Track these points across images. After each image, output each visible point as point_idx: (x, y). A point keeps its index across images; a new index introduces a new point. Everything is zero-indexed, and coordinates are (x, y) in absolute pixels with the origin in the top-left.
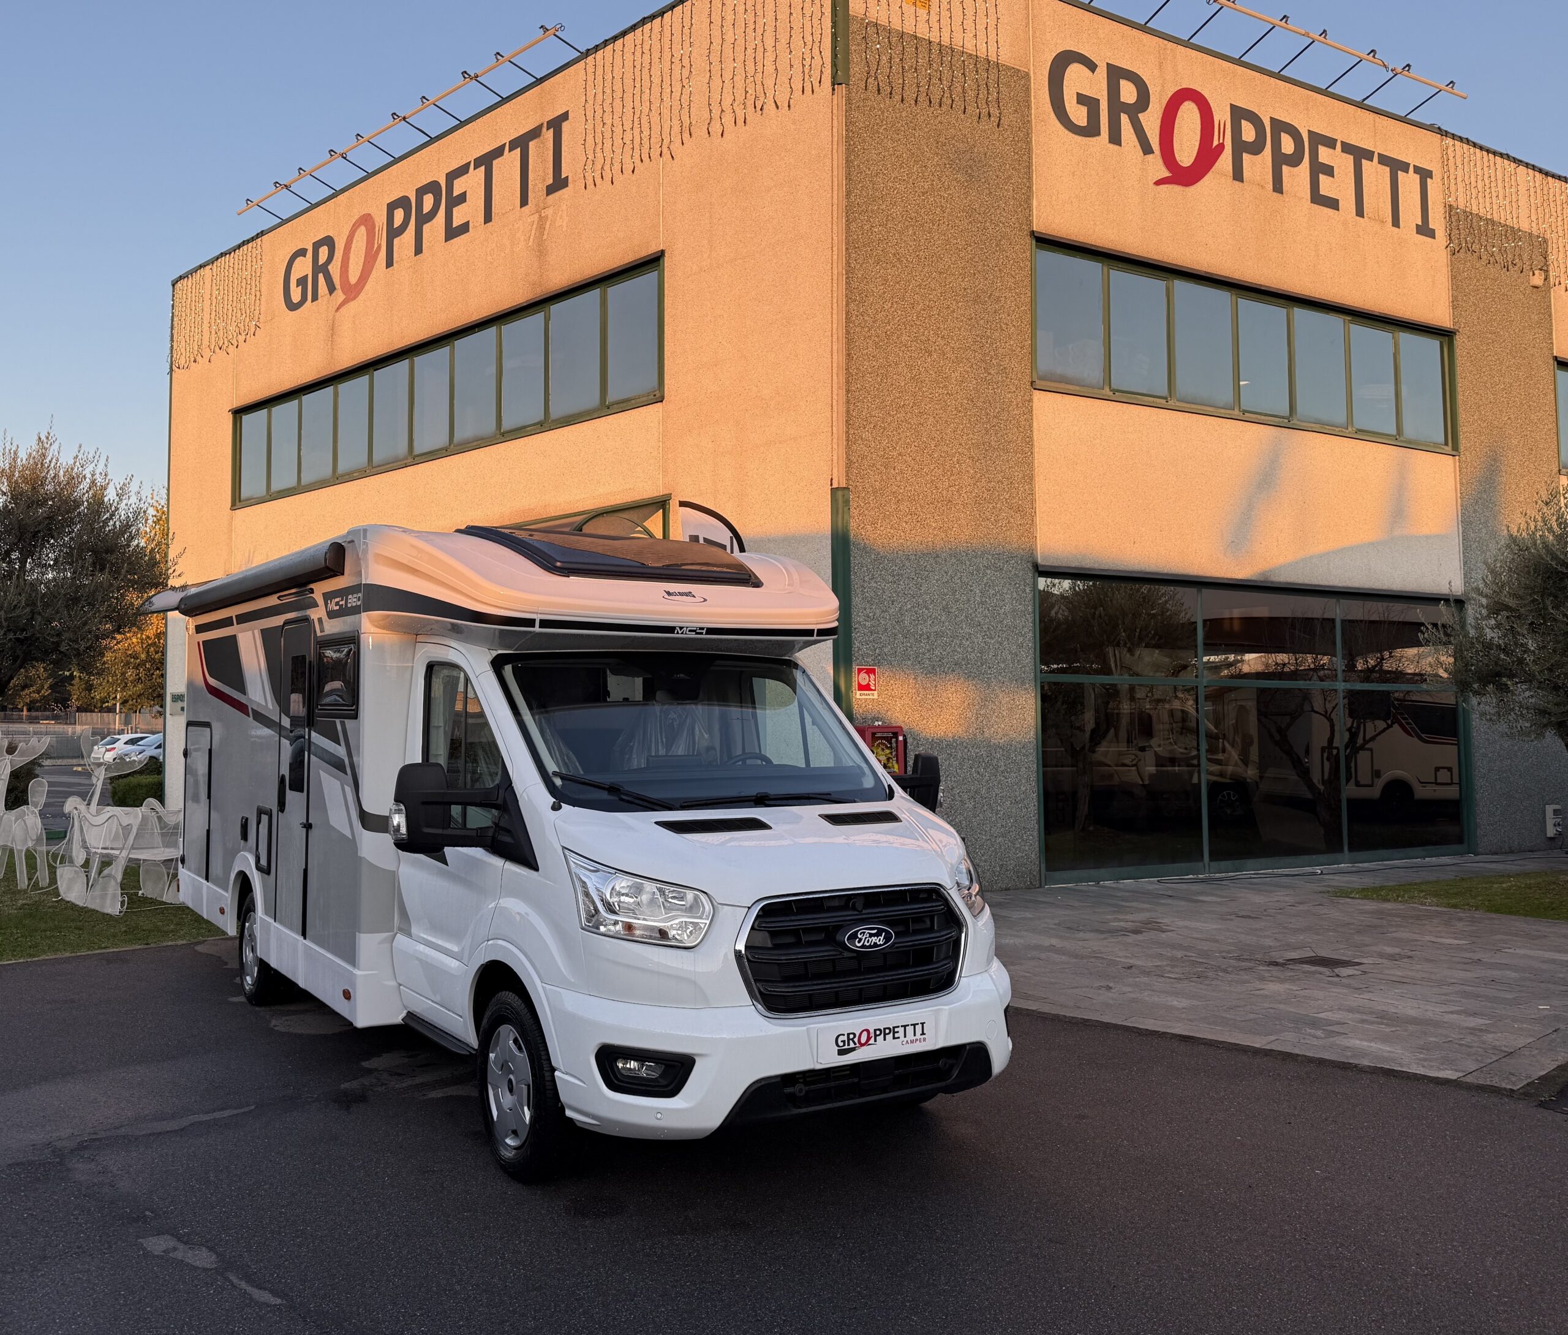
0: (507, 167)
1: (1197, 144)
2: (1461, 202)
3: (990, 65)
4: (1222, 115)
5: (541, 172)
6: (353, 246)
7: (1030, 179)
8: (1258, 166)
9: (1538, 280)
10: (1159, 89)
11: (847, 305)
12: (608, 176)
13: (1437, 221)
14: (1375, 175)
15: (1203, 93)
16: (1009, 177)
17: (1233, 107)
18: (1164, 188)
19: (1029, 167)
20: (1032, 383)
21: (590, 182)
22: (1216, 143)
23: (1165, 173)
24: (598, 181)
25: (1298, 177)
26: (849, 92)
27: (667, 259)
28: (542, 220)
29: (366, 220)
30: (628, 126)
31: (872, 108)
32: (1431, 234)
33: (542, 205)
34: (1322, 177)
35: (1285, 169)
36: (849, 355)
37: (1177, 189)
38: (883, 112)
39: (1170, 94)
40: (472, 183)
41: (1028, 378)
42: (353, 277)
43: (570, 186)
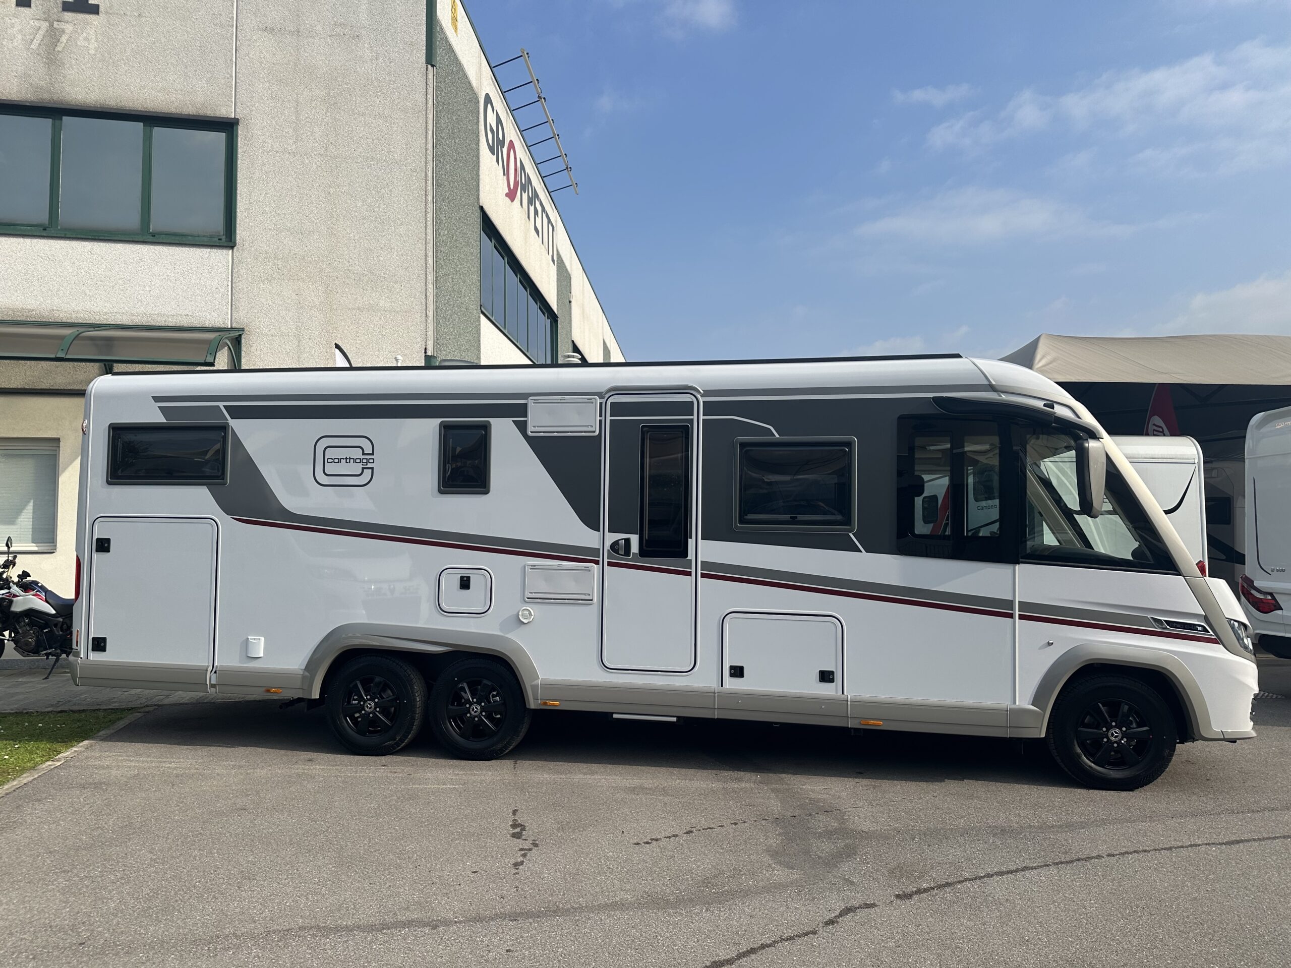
1: (514, 177)
2: (559, 249)
3: (471, 87)
4: (518, 164)
7: (479, 171)
8: (525, 201)
9: (570, 297)
14: (545, 222)
15: (515, 147)
16: (475, 166)
17: (521, 161)
18: (507, 198)
19: (479, 163)
22: (517, 179)
23: (508, 191)
25: (532, 212)
26: (437, 74)
27: (239, 127)
28: (54, 33)
31: (442, 90)
32: (554, 263)
33: (54, 16)
35: (530, 206)
37: (510, 202)
38: (445, 96)
39: (509, 141)
41: (479, 305)
43: (102, 15)
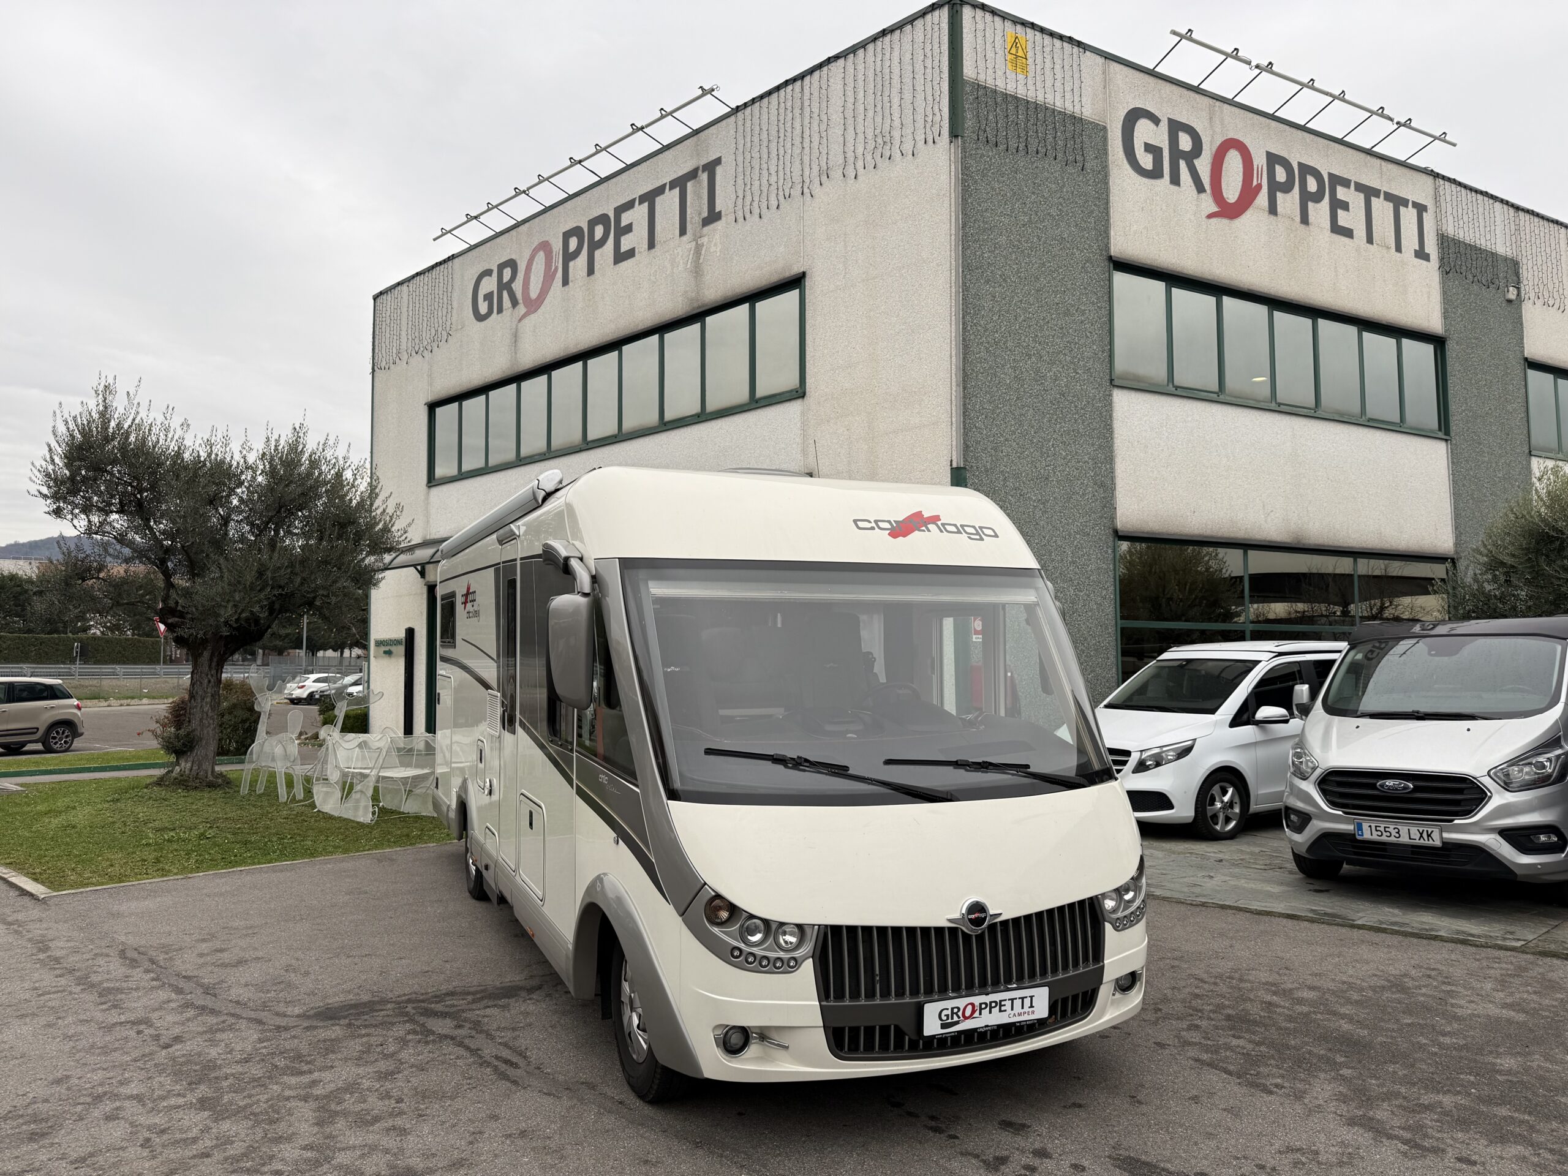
0: (668, 203)
1: (1240, 184)
2: (1451, 231)
3: (1076, 120)
4: (1260, 161)
5: (697, 207)
6: (534, 267)
7: (1108, 214)
8: (1288, 202)
9: (1512, 294)
10: (1209, 139)
11: (963, 318)
12: (756, 211)
13: (1431, 247)
14: (1382, 209)
15: (1245, 142)
16: (1092, 212)
17: (1269, 154)
18: (1214, 220)
19: (1107, 203)
20: (1112, 380)
21: (740, 215)
22: (1255, 183)
23: (1216, 209)
24: (748, 216)
25: (1320, 212)
26: (964, 143)
27: (807, 279)
28: (698, 249)
29: (545, 246)
30: (773, 170)
31: (982, 156)
32: (1426, 257)
33: (698, 235)
34: (1340, 212)
35: (1310, 205)
36: (964, 358)
37: (1225, 221)
38: (991, 159)
39: (1218, 143)
40: (637, 216)
41: (1108, 377)
42: (534, 292)
43: (723, 218)
